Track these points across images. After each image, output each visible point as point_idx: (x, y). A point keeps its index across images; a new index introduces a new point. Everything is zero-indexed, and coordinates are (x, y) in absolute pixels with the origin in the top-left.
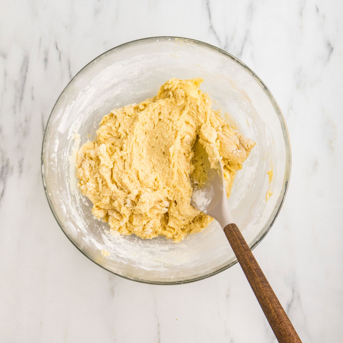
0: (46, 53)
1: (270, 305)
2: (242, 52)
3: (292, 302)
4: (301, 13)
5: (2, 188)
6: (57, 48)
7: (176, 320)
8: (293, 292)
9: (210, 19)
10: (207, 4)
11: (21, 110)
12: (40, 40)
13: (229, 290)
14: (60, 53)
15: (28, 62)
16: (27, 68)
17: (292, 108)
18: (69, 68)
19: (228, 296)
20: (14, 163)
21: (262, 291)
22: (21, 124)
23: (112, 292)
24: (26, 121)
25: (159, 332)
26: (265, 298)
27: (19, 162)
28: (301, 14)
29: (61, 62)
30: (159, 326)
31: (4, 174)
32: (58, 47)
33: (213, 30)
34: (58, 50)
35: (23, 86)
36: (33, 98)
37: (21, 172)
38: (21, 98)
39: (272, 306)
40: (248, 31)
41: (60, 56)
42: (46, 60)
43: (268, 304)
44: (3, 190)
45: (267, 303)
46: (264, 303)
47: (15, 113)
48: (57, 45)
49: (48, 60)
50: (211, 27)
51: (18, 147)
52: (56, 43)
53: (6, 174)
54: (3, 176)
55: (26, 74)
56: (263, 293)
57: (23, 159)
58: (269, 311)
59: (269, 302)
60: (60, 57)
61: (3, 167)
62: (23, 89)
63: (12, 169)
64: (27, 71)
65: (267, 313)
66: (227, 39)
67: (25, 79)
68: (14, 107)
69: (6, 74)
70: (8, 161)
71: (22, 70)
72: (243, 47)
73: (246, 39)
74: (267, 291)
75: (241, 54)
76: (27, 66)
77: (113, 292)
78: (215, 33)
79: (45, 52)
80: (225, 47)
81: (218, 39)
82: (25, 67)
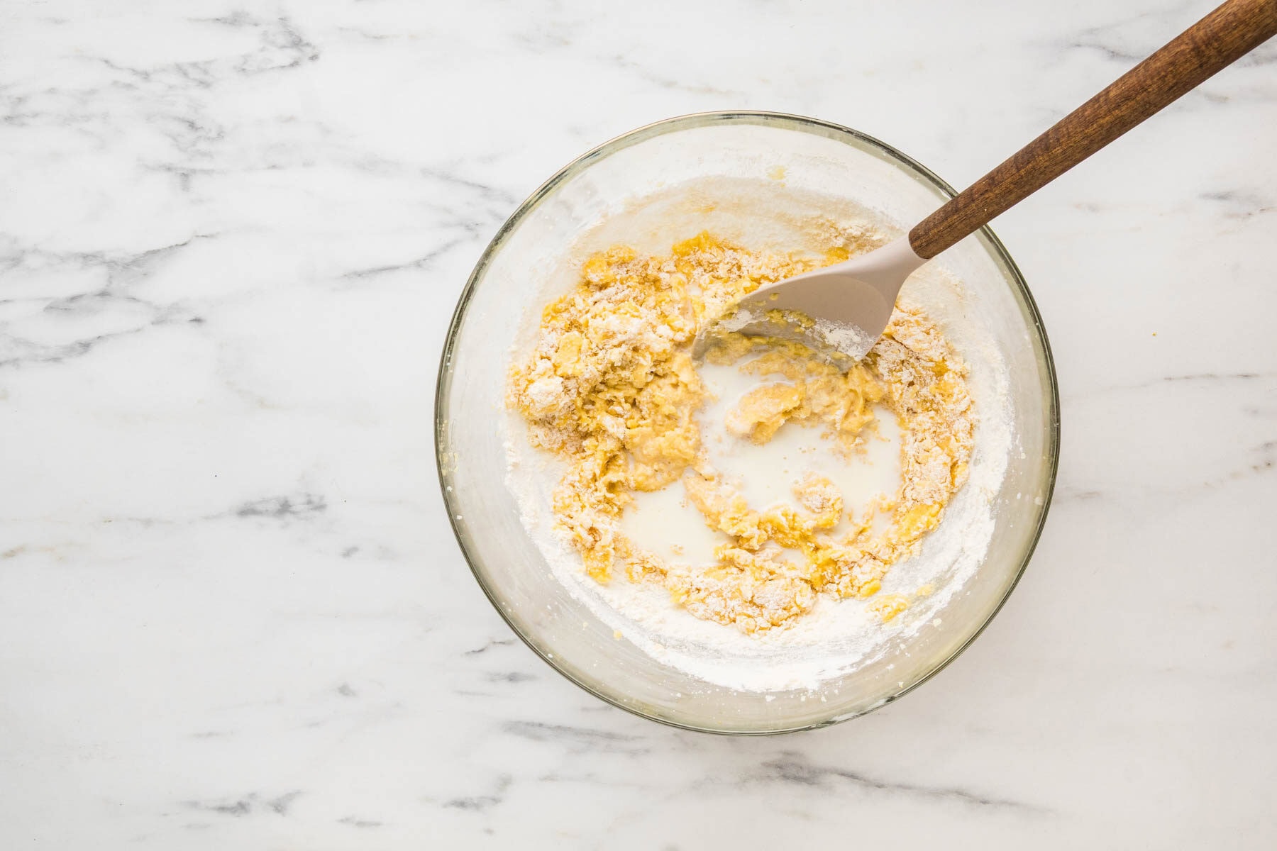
0: (494, 678)
1: (1102, 121)
2: (480, 186)
3: (1104, 48)
4: (376, 38)
5: (836, 778)
6: (481, 651)
7: (1154, 335)
8: (1079, 46)
10: (360, 275)
12: (462, 693)
14: (495, 643)
15: (519, 722)
16: (533, 725)
17: (619, 58)
19: (1093, 208)
21: (1072, 146)
23: (1088, 496)
25: (1187, 378)
26: (1088, 137)
28: (378, 38)
30: (1170, 379)
31: (801, 774)
33: (424, 260)
35: (578, 733)
38: (610, 736)
39: (1106, 115)
40: (426, 172)
41: (500, 643)
42: (513, 678)
43: (1101, 126)
44: (842, 774)
45: (1100, 129)
46: (1100, 138)
47: (647, 751)
48: (474, 651)
50: (418, 264)
52: (468, 653)
53: (801, 768)
54: (806, 775)
55: (549, 728)
56: (1075, 142)
58: (1120, 122)
59: (1095, 126)
61: (785, 777)
62: (588, 734)
63: (788, 754)
64: (541, 725)
65: (1125, 126)
67: (560, 730)
68: (633, 754)
69: (550, 778)
70: (767, 765)
71: (538, 738)
72: (467, 183)
73: (446, 177)
74: (1068, 133)
75: (484, 187)
76: (528, 724)
78: (432, 255)
79: (493, 680)
80: (468, 228)
81: (447, 247)
82: (531, 730)
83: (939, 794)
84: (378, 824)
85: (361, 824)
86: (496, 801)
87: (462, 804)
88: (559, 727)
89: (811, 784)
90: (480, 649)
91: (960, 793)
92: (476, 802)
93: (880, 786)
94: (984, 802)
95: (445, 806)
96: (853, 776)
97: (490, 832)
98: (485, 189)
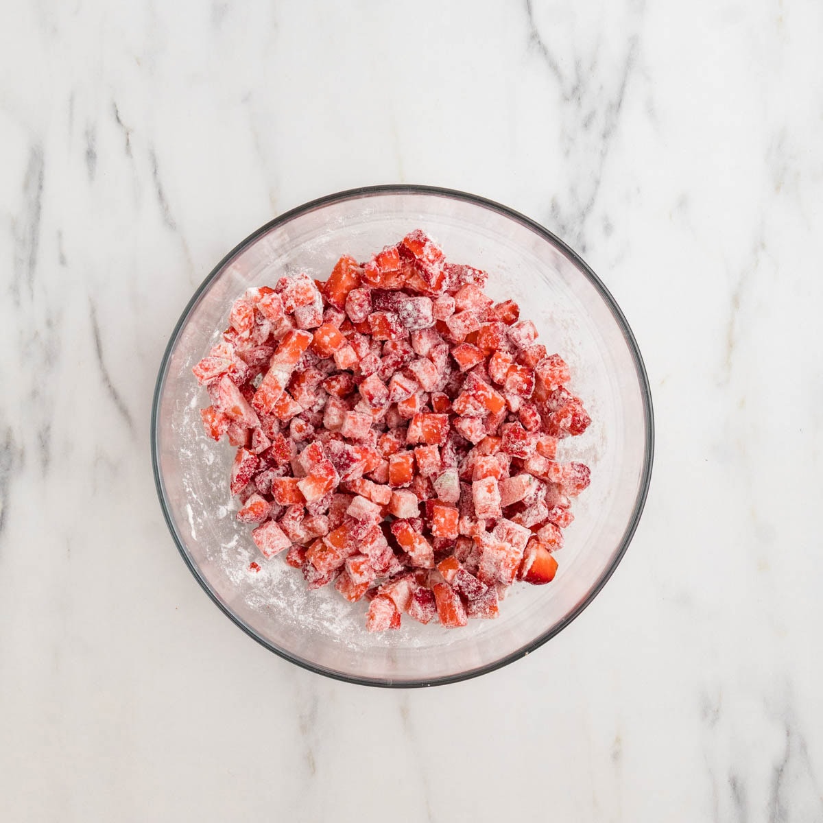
9: (530, 13)
11: (32, 296)
13: (618, 740)
18: (155, 173)
20: (26, 438)
22: (37, 334)
24: (49, 323)
27: (40, 437)
29: (132, 157)
32: (120, 115)
34: (122, 126)
36: (63, 261)
37: (46, 462)
49: (95, 154)
51: (34, 394)
57: (48, 428)
60: (128, 143)
66: (578, 65)
77: (313, 764)
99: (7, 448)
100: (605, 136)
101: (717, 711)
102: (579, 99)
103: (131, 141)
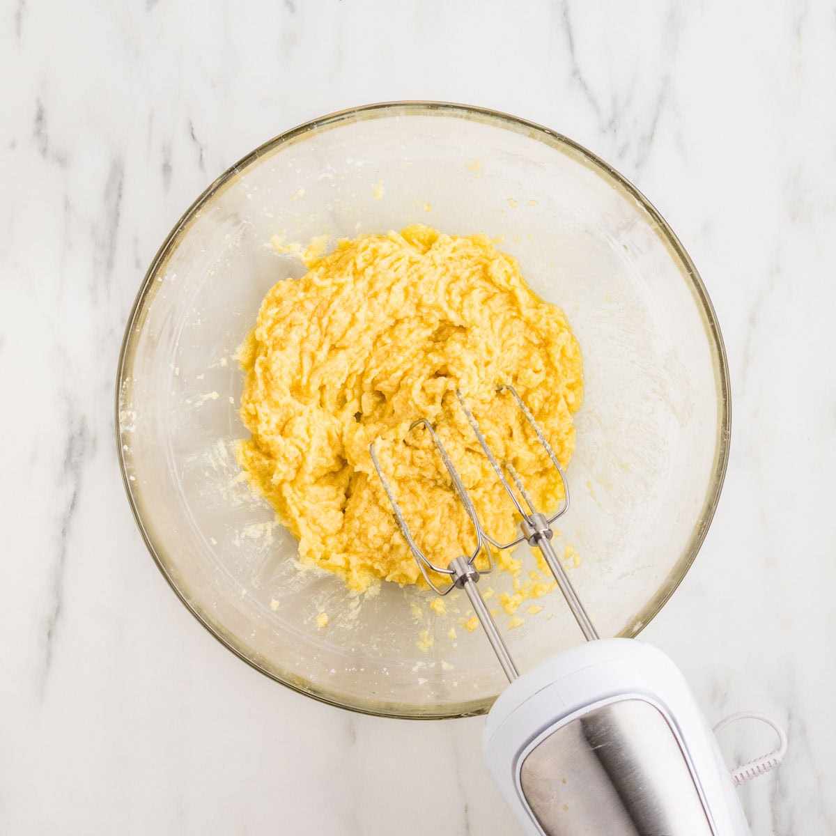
0: (167, 149)
2: (653, 133)
4: (799, 29)
5: (71, 490)
6: (193, 136)
8: (790, 717)
9: (572, 50)
10: (565, 14)
11: (109, 295)
12: (151, 117)
14: (202, 150)
15: (123, 175)
16: (120, 188)
17: (779, 270)
20: (98, 426)
22: (112, 330)
25: (468, 827)
28: (798, 32)
29: (205, 171)
30: (466, 810)
31: (75, 454)
32: (195, 132)
33: (580, 79)
34: (197, 142)
35: (113, 233)
36: (138, 264)
38: (110, 265)
40: (666, 80)
41: (201, 156)
42: (167, 168)
44: (75, 495)
47: (95, 302)
48: (193, 129)
49: (171, 168)
50: (576, 72)
52: (191, 123)
53: (81, 454)
54: (73, 460)
55: (117, 205)
60: (201, 159)
61: (72, 439)
62: (112, 243)
63: (95, 441)
64: (120, 196)
66: (614, 101)
67: (115, 216)
68: (93, 289)
69: (67, 206)
70: (84, 420)
71: (107, 195)
72: (655, 121)
73: (661, 100)
75: (651, 138)
76: (121, 183)
78: (584, 86)
79: (164, 148)
80: (612, 122)
81: (593, 101)
82: (115, 187)
83: (57, 589)
84: (19, 34)
85: (19, 16)
86: (44, 151)
87: (40, 118)
88: (118, 215)
89: (65, 465)
90: (195, 136)
91: (58, 610)
92: (43, 131)
93: (64, 532)
94: (49, 634)
95: (38, 101)
96: (73, 506)
97: (13, 145)
98: (649, 139)
99: (81, 434)
100: (637, 166)
101: (726, 694)
102: (615, 131)
103: (204, 156)
